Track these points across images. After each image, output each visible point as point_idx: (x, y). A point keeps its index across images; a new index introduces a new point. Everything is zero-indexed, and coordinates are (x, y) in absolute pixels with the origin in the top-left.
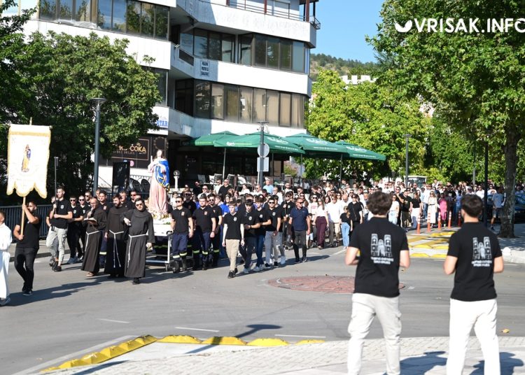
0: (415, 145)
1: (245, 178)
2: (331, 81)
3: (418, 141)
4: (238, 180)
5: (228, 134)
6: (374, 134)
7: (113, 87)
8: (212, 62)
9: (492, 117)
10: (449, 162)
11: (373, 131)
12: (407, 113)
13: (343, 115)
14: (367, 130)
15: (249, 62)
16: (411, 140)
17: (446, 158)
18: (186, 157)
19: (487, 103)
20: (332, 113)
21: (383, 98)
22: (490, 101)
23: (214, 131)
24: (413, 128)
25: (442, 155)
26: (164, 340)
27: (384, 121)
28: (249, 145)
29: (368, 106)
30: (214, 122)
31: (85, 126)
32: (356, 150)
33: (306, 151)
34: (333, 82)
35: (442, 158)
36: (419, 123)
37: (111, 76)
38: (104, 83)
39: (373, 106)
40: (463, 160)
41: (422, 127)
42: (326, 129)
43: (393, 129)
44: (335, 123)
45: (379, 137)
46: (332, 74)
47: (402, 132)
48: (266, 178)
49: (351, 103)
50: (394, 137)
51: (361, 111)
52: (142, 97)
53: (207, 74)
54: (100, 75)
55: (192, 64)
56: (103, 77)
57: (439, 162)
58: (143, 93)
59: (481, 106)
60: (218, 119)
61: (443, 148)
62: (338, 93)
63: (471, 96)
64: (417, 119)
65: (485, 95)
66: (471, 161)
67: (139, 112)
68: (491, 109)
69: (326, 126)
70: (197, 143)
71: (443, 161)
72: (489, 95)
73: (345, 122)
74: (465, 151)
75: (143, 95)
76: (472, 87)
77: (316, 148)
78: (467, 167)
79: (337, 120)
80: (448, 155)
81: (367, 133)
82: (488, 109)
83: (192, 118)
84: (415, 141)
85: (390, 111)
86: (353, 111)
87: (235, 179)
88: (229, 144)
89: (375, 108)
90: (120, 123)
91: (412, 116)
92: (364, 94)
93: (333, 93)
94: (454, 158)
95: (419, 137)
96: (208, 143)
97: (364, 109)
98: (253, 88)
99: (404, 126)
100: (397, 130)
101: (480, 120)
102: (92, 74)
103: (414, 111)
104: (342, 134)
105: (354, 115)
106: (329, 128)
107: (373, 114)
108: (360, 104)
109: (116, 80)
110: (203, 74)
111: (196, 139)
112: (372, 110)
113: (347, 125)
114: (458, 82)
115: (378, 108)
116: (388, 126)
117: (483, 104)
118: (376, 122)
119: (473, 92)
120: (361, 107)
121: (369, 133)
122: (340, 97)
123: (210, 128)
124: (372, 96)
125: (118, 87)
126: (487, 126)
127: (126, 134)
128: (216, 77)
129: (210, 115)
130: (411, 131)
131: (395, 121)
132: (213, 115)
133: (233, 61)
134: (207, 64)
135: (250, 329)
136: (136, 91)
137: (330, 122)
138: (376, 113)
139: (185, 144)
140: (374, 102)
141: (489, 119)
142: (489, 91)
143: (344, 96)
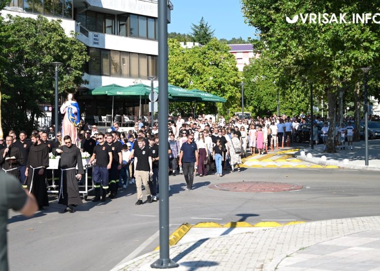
0: (234, 90)
1: (129, 118)
2: (173, 46)
3: (236, 88)
4: (124, 119)
5: (115, 86)
6: (205, 84)
7: (60, 54)
8: (100, 35)
9: (342, 70)
10: (256, 102)
11: (205, 81)
12: (228, 69)
13: (184, 71)
14: (201, 81)
15: (125, 35)
16: (231, 87)
17: (254, 99)
18: (84, 103)
19: (339, 60)
20: (176, 69)
21: (211, 58)
22: (340, 59)
23: (104, 84)
24: (232, 79)
25: (251, 97)
26: (197, 226)
27: (213, 74)
28: (134, 93)
29: (200, 64)
30: (103, 78)
31: (41, 82)
32: (206, 95)
33: (173, 97)
34: (175, 47)
35: (251, 100)
36: (236, 75)
37: (59, 46)
38: (54, 51)
39: (204, 64)
40: (267, 101)
41: (239, 78)
42: (172, 81)
43: (219, 80)
44: (178, 77)
45: (209, 86)
46: (173, 42)
47: (225, 82)
48: (145, 117)
49: (189, 62)
50: (219, 86)
51: (196, 67)
52: (79, 60)
53: (97, 43)
54: (51, 45)
55: (87, 36)
56: (53, 47)
57: (249, 102)
58: (80, 57)
59: (334, 62)
60: (106, 75)
61: (252, 93)
62: (179, 55)
63: (329, 56)
64: (235, 72)
65: (337, 55)
66: (272, 101)
67: (78, 72)
68: (341, 64)
69: (172, 79)
70: (93, 93)
71: (252, 102)
72: (340, 55)
73: (185, 76)
74: (267, 94)
75: (80, 59)
76: (330, 49)
77: (180, 95)
78: (269, 105)
79: (179, 74)
80: (256, 98)
81: (200, 83)
82: (339, 64)
83: (88, 75)
84: (234, 88)
85: (216, 67)
86: (190, 67)
87: (123, 118)
88: (119, 93)
89: (205, 65)
90: (64, 80)
91: (231, 70)
92: (197, 55)
93: (175, 55)
94: (260, 100)
95: (236, 85)
96: (103, 93)
97: (198, 66)
98: (130, 53)
99: (227, 78)
100: (222, 80)
101: (334, 72)
102: (46, 45)
103: (233, 67)
104: (183, 85)
105: (191, 71)
106: (174, 80)
107: (204, 70)
108: (195, 63)
109: (62, 49)
110: (95, 43)
111: (92, 90)
112: (203, 66)
113: (187, 78)
114: (320, 46)
115: (207, 65)
116: (216, 78)
117: (336, 61)
118: (207, 75)
119: (331, 53)
120: (196, 64)
121: (202, 83)
122: (181, 58)
123: (101, 82)
124: (202, 56)
125: (63, 54)
126: (339, 76)
127: (69, 88)
128: (104, 45)
129: (100, 73)
130: (231, 81)
131: (220, 74)
132: (103, 72)
133: (113, 33)
134: (97, 36)
135: (241, 217)
136: (75, 57)
137: (174, 76)
138: (206, 68)
139: (84, 94)
140: (205, 61)
141: (340, 71)
142: (340, 52)
143: (183, 57)
